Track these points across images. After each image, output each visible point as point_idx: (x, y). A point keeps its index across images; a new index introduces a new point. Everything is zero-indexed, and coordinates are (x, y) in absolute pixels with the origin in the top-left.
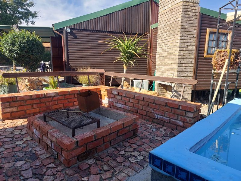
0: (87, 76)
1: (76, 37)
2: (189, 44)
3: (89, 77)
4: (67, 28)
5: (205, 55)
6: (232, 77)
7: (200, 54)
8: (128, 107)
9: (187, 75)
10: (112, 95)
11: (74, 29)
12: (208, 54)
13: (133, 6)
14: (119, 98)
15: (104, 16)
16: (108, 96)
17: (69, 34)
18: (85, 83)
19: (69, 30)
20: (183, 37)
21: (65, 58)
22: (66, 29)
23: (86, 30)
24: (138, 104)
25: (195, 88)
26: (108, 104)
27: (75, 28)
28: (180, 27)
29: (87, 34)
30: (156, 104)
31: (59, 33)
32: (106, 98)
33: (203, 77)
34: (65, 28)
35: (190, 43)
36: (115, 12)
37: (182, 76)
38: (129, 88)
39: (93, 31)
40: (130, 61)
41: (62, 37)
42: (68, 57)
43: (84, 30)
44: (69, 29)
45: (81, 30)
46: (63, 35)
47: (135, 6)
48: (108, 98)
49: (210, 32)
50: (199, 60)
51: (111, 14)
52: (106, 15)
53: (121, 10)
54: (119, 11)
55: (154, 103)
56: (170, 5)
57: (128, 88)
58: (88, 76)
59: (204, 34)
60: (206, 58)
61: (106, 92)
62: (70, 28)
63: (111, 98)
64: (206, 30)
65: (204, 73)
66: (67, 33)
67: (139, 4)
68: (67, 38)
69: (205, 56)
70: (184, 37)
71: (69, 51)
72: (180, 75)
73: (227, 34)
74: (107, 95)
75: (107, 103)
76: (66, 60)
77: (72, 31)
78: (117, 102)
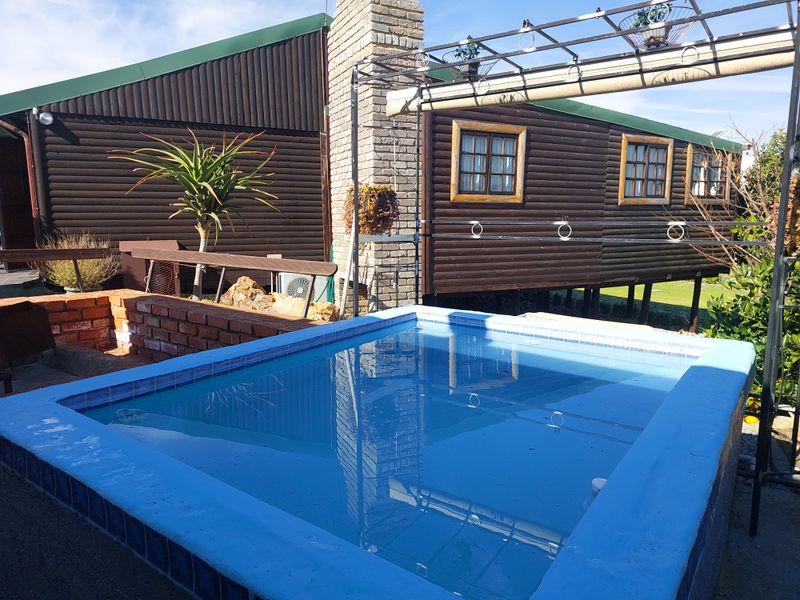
0: (72, 262)
1: (74, 140)
2: (404, 165)
3: (76, 265)
4: (40, 112)
5: (453, 195)
6: (538, 255)
7: (437, 194)
8: (175, 347)
9: (404, 253)
10: (137, 316)
11: (67, 115)
12: (460, 192)
13: (266, 47)
14: (154, 322)
15: (169, 74)
16: (128, 318)
17: (48, 131)
18: (70, 284)
19: (48, 119)
20: (382, 144)
21: (37, 208)
22: (38, 116)
23: (109, 119)
24: (197, 335)
25: (433, 289)
26: (131, 345)
27: (71, 112)
28: (371, 116)
29: (112, 131)
30: (233, 332)
31: (12, 128)
32: (126, 327)
33: (453, 258)
34: (35, 111)
35: (407, 161)
36: (206, 63)
37: (388, 257)
38: (258, 296)
39: (133, 120)
40: (213, 215)
41: (25, 140)
42: (48, 205)
43: (101, 117)
44: (48, 114)
45: (93, 117)
46: (27, 133)
47: (272, 45)
48: (129, 324)
49: (462, 130)
50: (437, 210)
51: (191, 68)
52: (177, 72)
53: (226, 58)
54: (219, 60)
55: (229, 330)
56: (349, 52)
57: (252, 296)
58: (75, 261)
59: (446, 136)
60: (455, 205)
61: (124, 309)
62: (52, 110)
63: (137, 324)
64: (451, 124)
65: (455, 247)
66: (41, 126)
67: (284, 42)
68: (42, 145)
69: (452, 199)
70: (387, 144)
71: (52, 185)
72: (385, 254)
73: (515, 136)
74: (124, 316)
75: (128, 340)
76: (42, 214)
77: (60, 122)
78: (150, 335)
